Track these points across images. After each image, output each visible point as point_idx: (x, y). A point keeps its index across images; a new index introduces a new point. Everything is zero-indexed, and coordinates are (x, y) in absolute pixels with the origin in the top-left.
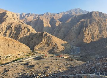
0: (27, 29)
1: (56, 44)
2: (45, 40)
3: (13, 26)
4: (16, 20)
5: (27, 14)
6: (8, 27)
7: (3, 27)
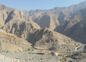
0: (30, 26)
1: (56, 40)
2: (45, 36)
3: (19, 23)
4: (23, 17)
5: (35, 11)
6: (14, 24)
7: (10, 24)
